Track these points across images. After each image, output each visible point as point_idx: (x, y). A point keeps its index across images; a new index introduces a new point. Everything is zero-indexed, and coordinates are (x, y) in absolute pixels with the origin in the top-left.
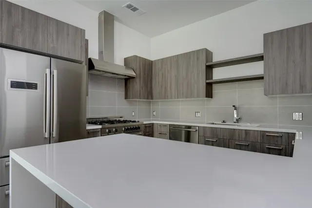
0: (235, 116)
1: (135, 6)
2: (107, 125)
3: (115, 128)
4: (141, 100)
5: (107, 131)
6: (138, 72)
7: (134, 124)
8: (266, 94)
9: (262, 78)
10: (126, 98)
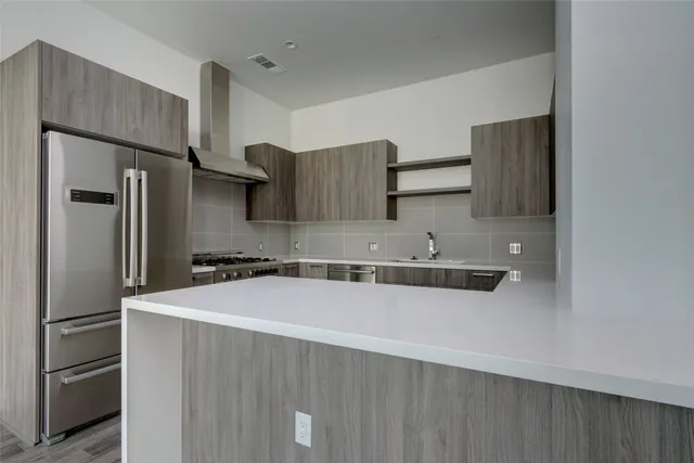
0: (431, 249)
1: (270, 59)
2: (221, 266)
3: (237, 270)
4: (277, 222)
5: (224, 276)
6: (271, 173)
7: (268, 263)
8: (474, 215)
9: (468, 191)
10: (249, 217)
